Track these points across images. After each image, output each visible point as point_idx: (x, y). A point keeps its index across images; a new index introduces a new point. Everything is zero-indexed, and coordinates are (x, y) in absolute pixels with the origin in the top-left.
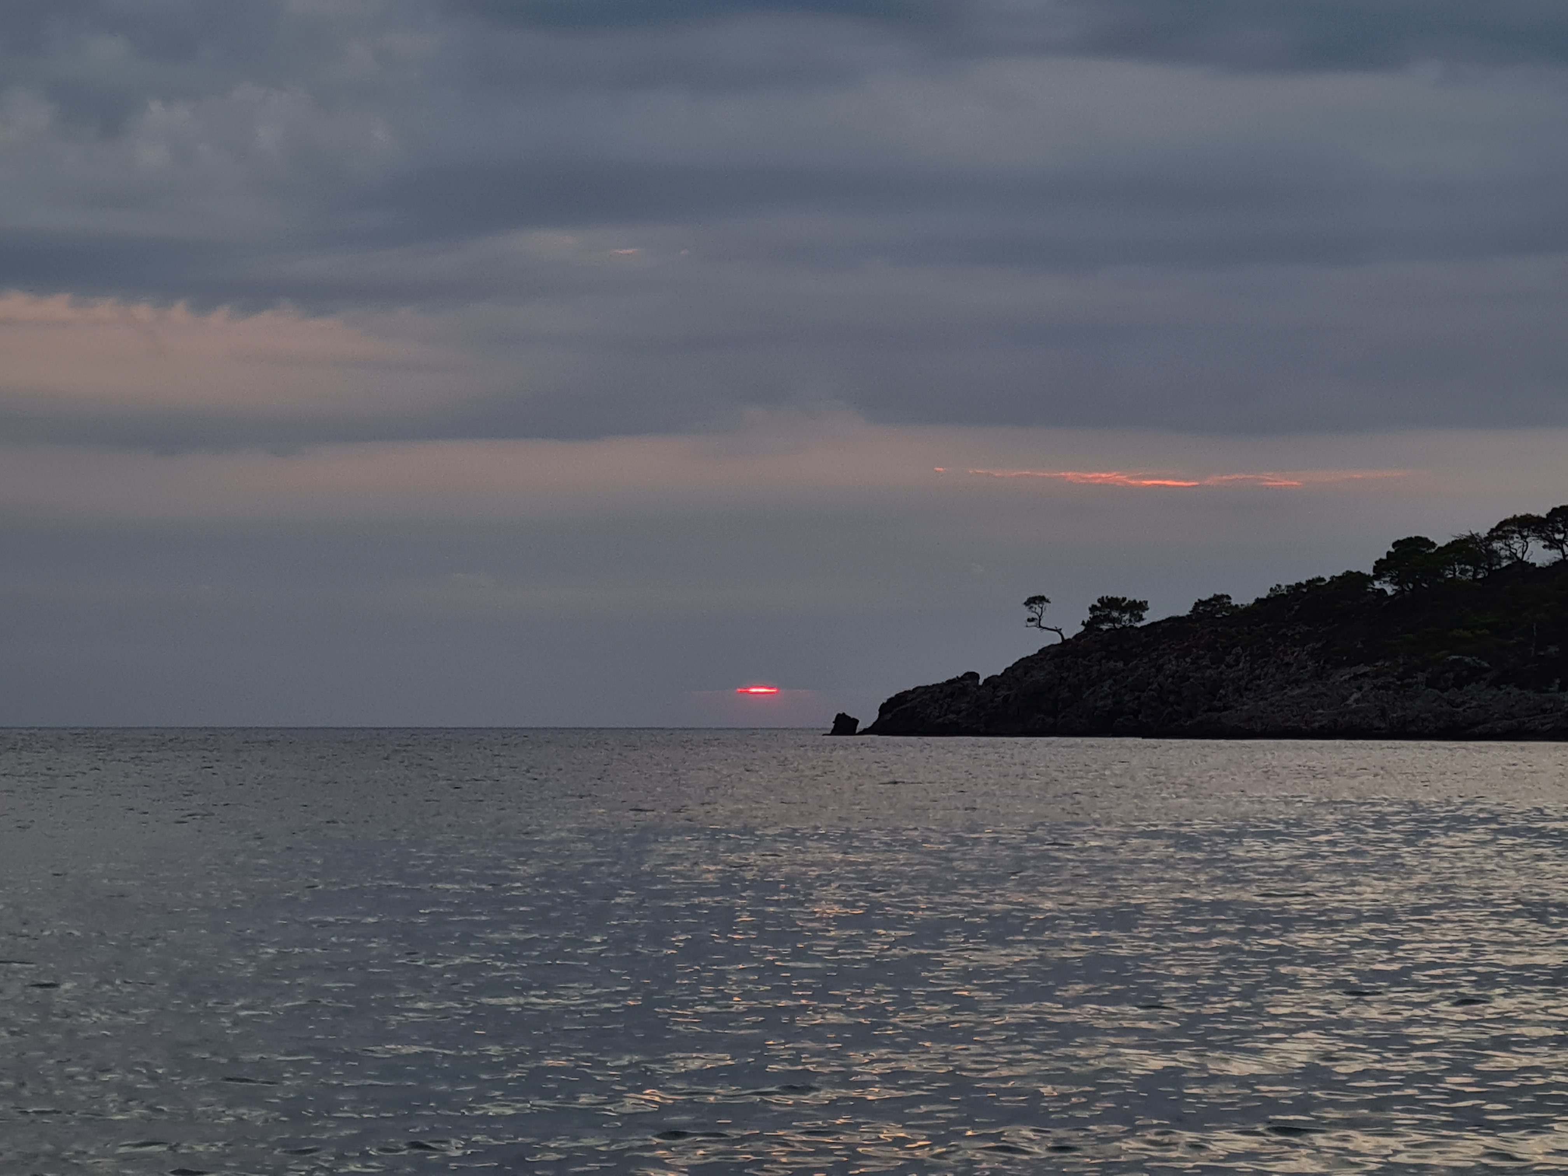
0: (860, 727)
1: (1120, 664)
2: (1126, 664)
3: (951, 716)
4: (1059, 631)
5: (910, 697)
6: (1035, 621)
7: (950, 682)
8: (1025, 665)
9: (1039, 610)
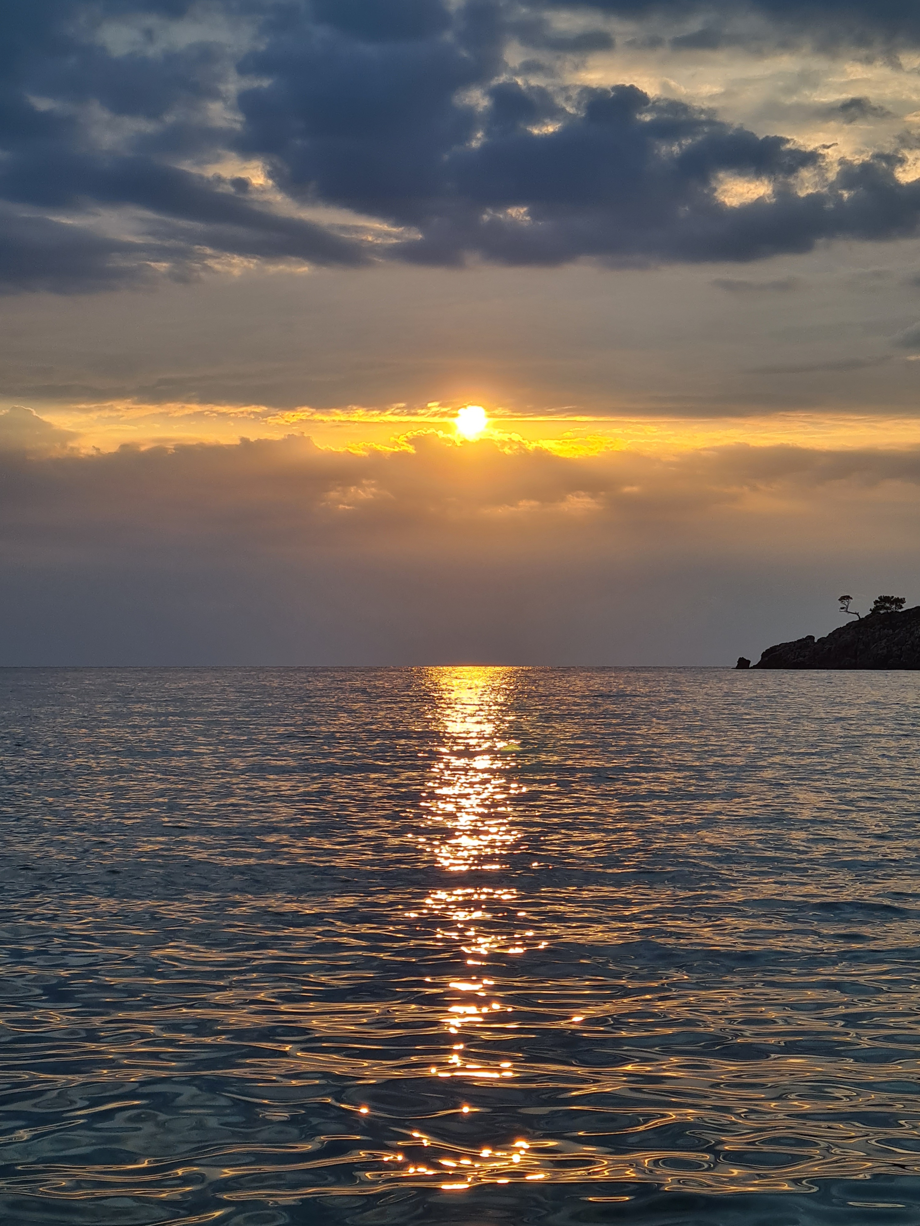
0: (751, 665)
1: (891, 631)
2: (894, 631)
3: (801, 659)
4: (857, 614)
5: (778, 649)
6: (845, 609)
7: (799, 641)
8: (839, 632)
9: (846, 603)
